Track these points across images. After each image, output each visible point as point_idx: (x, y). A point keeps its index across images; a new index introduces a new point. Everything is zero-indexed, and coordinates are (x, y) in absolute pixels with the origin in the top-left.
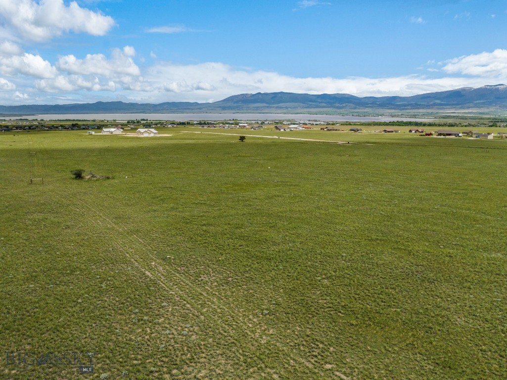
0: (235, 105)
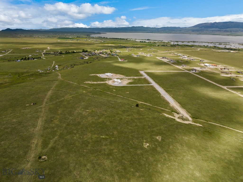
0: (201, 29)
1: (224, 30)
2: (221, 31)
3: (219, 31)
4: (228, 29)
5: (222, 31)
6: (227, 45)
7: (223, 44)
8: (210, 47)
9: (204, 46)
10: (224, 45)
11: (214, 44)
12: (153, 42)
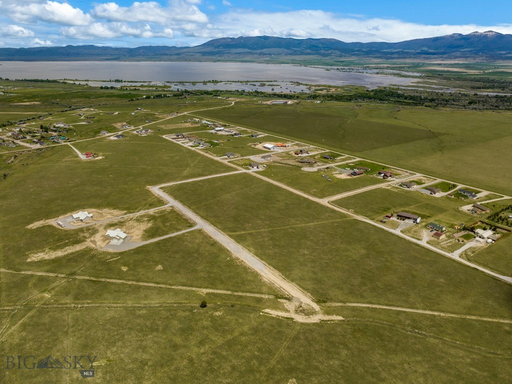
1: (259, 51)
2: (253, 54)
3: (250, 53)
4: (264, 50)
5: (256, 53)
6: (274, 85)
7: (268, 83)
8: (250, 94)
9: (238, 91)
10: (269, 85)
11: (251, 84)
12: (131, 86)
